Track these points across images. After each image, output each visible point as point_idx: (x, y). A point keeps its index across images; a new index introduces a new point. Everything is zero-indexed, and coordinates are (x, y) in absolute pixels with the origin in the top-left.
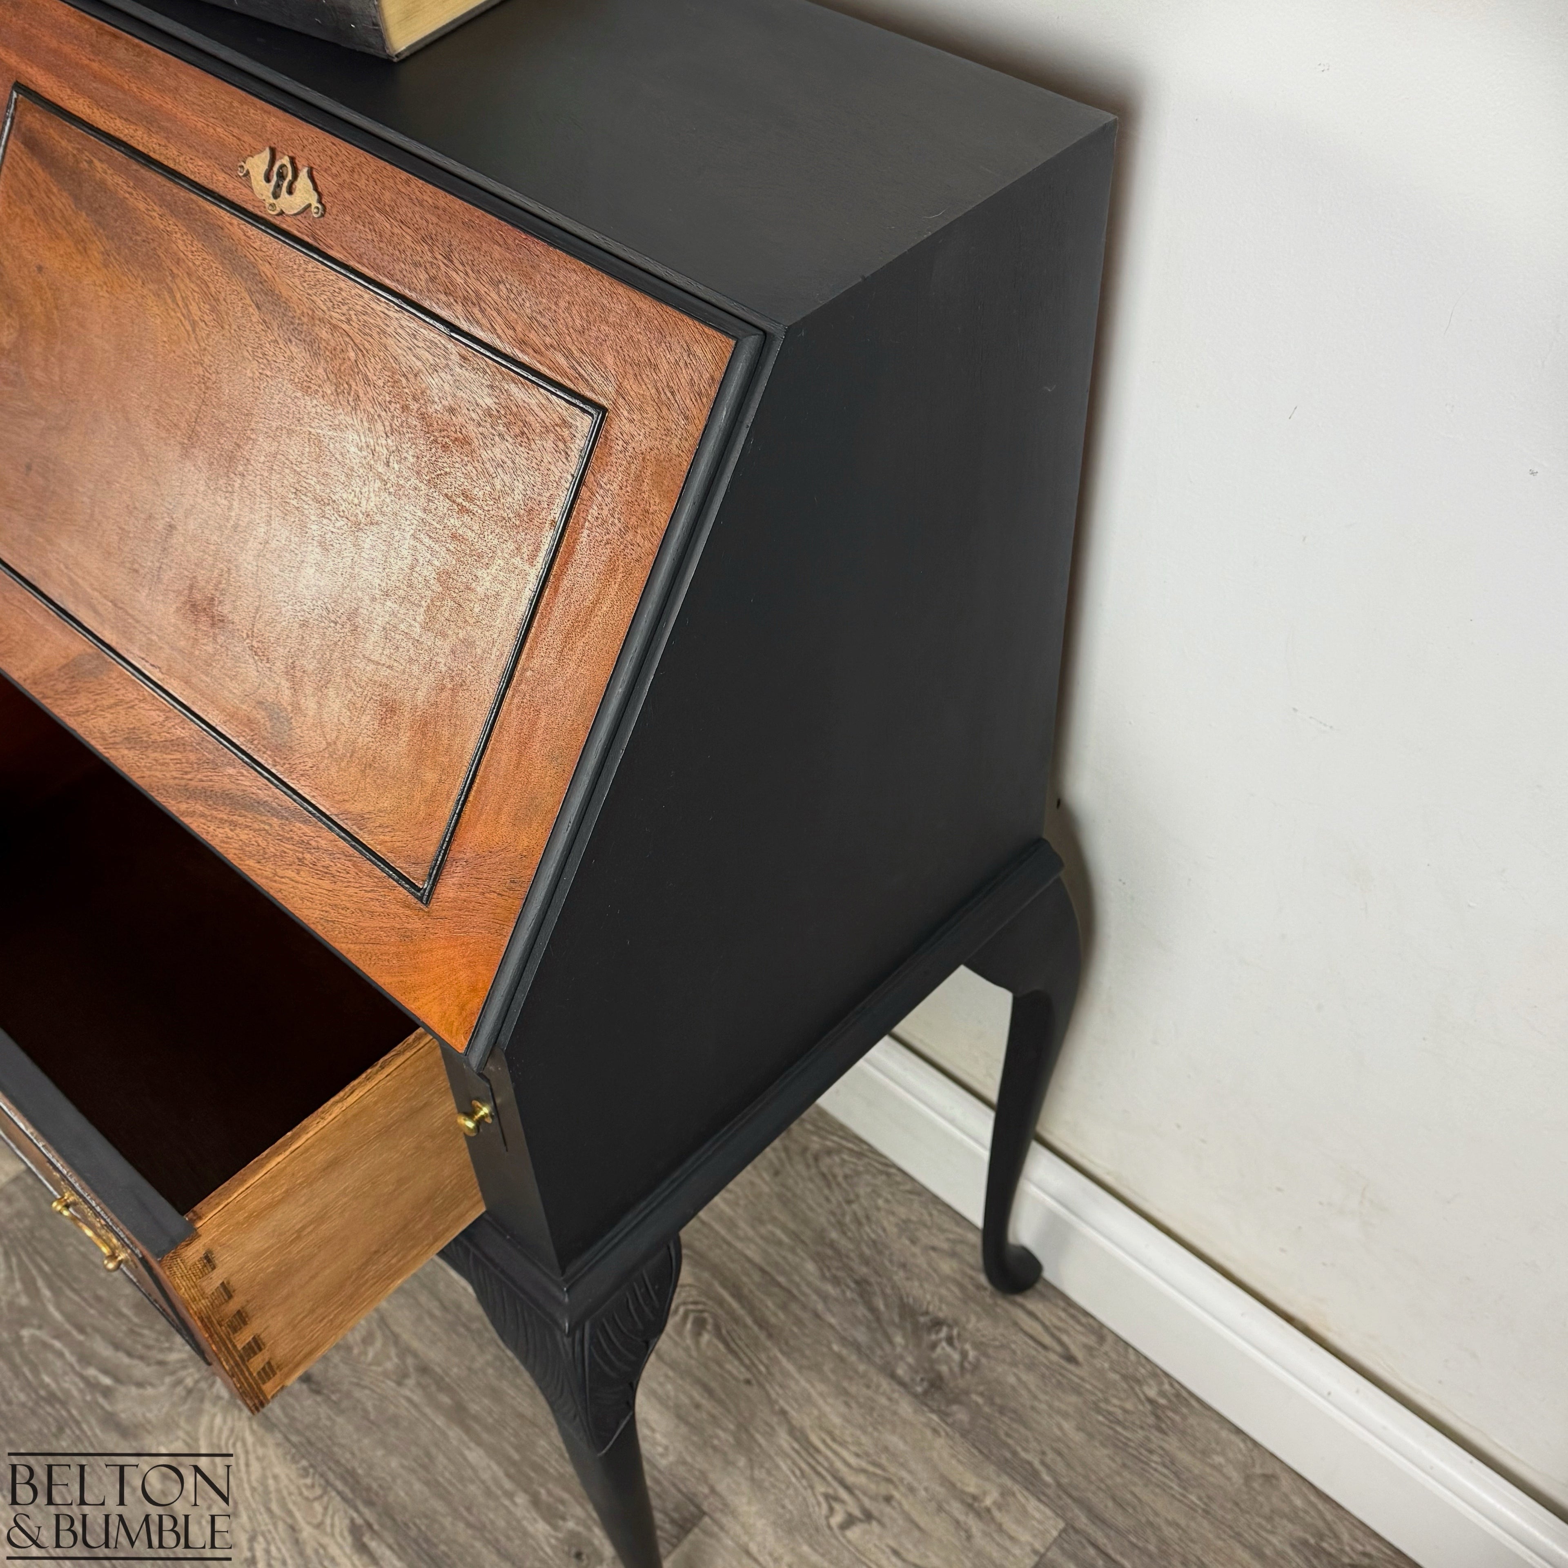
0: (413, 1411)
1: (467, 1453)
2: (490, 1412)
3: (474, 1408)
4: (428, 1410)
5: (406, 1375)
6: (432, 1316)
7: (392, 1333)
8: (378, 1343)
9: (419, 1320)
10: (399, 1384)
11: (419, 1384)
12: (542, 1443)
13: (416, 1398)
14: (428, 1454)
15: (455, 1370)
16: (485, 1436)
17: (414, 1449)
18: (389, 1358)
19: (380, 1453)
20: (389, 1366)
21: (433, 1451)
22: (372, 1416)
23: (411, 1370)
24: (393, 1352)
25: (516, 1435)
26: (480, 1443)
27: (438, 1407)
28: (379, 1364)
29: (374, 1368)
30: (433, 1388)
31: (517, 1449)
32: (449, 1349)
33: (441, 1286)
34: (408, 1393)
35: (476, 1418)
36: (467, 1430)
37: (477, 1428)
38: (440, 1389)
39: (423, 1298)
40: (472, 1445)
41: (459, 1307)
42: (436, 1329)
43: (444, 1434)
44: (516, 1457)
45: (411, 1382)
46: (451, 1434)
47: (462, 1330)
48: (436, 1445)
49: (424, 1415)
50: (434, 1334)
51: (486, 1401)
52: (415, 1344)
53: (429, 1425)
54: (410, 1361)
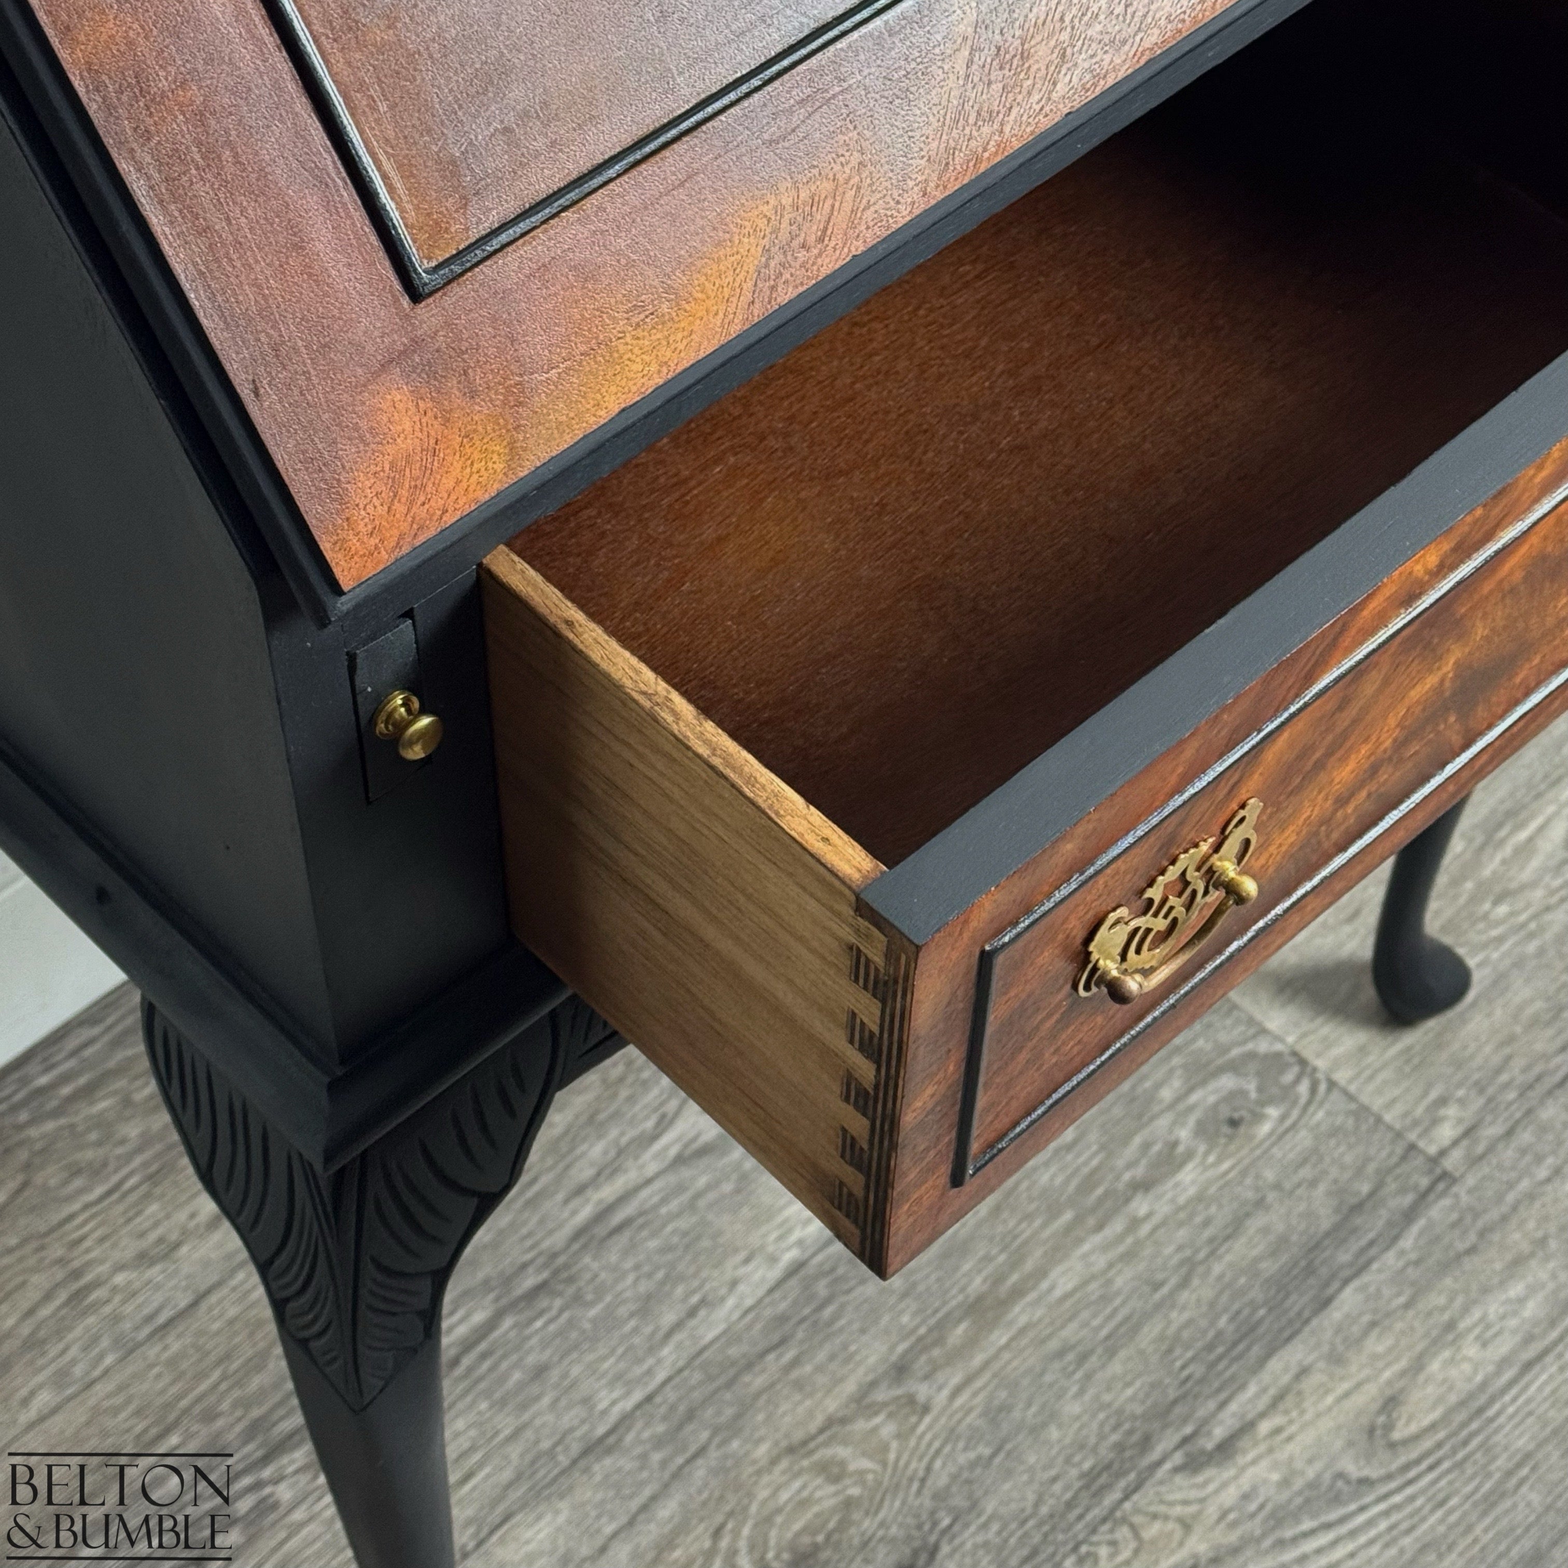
0: (978, 1383)
1: (1058, 1293)
2: (988, 1259)
3: (977, 1284)
4: (978, 1359)
5: (911, 1400)
6: (796, 1362)
7: (821, 1431)
8: (841, 1452)
9: (799, 1385)
10: (926, 1409)
11: (926, 1377)
12: (1045, 1178)
13: (956, 1380)
14: (1060, 1354)
15: (905, 1319)
16: (1029, 1265)
17: (1048, 1378)
18: (875, 1429)
19: (1054, 1433)
20: (888, 1430)
21: (1054, 1345)
22: (985, 1451)
23: (899, 1392)
24: (861, 1425)
25: (1029, 1217)
26: (1041, 1273)
27: (971, 1343)
28: (885, 1448)
29: (892, 1456)
30: (936, 1352)
31: (1053, 1213)
32: (863, 1331)
33: (733, 1352)
34: (946, 1392)
35: (998, 1280)
36: (1017, 1293)
37: (1014, 1277)
38: (939, 1341)
39: (757, 1381)
40: (1044, 1285)
41: (782, 1319)
42: (821, 1356)
43: (1022, 1331)
44: (1068, 1216)
45: (922, 1391)
46: (1023, 1320)
47: (828, 1312)
48: (1043, 1341)
49: (986, 1364)
50: (832, 1357)
51: (967, 1267)
52: (850, 1387)
53: (1006, 1356)
54: (880, 1395)
